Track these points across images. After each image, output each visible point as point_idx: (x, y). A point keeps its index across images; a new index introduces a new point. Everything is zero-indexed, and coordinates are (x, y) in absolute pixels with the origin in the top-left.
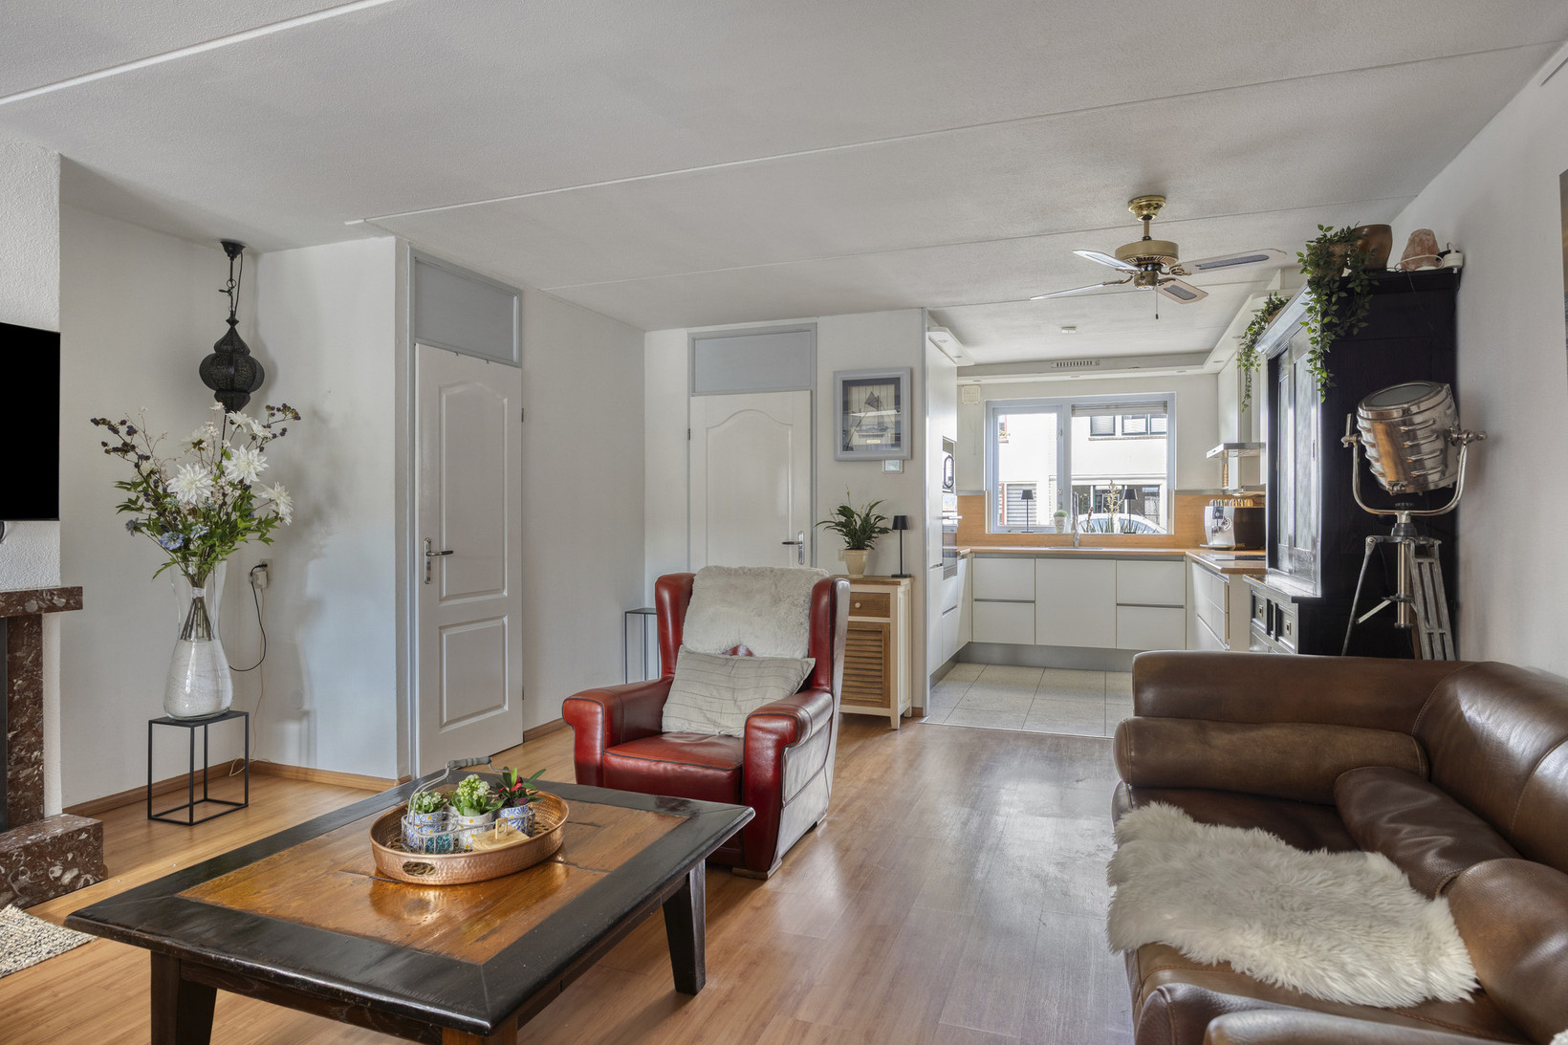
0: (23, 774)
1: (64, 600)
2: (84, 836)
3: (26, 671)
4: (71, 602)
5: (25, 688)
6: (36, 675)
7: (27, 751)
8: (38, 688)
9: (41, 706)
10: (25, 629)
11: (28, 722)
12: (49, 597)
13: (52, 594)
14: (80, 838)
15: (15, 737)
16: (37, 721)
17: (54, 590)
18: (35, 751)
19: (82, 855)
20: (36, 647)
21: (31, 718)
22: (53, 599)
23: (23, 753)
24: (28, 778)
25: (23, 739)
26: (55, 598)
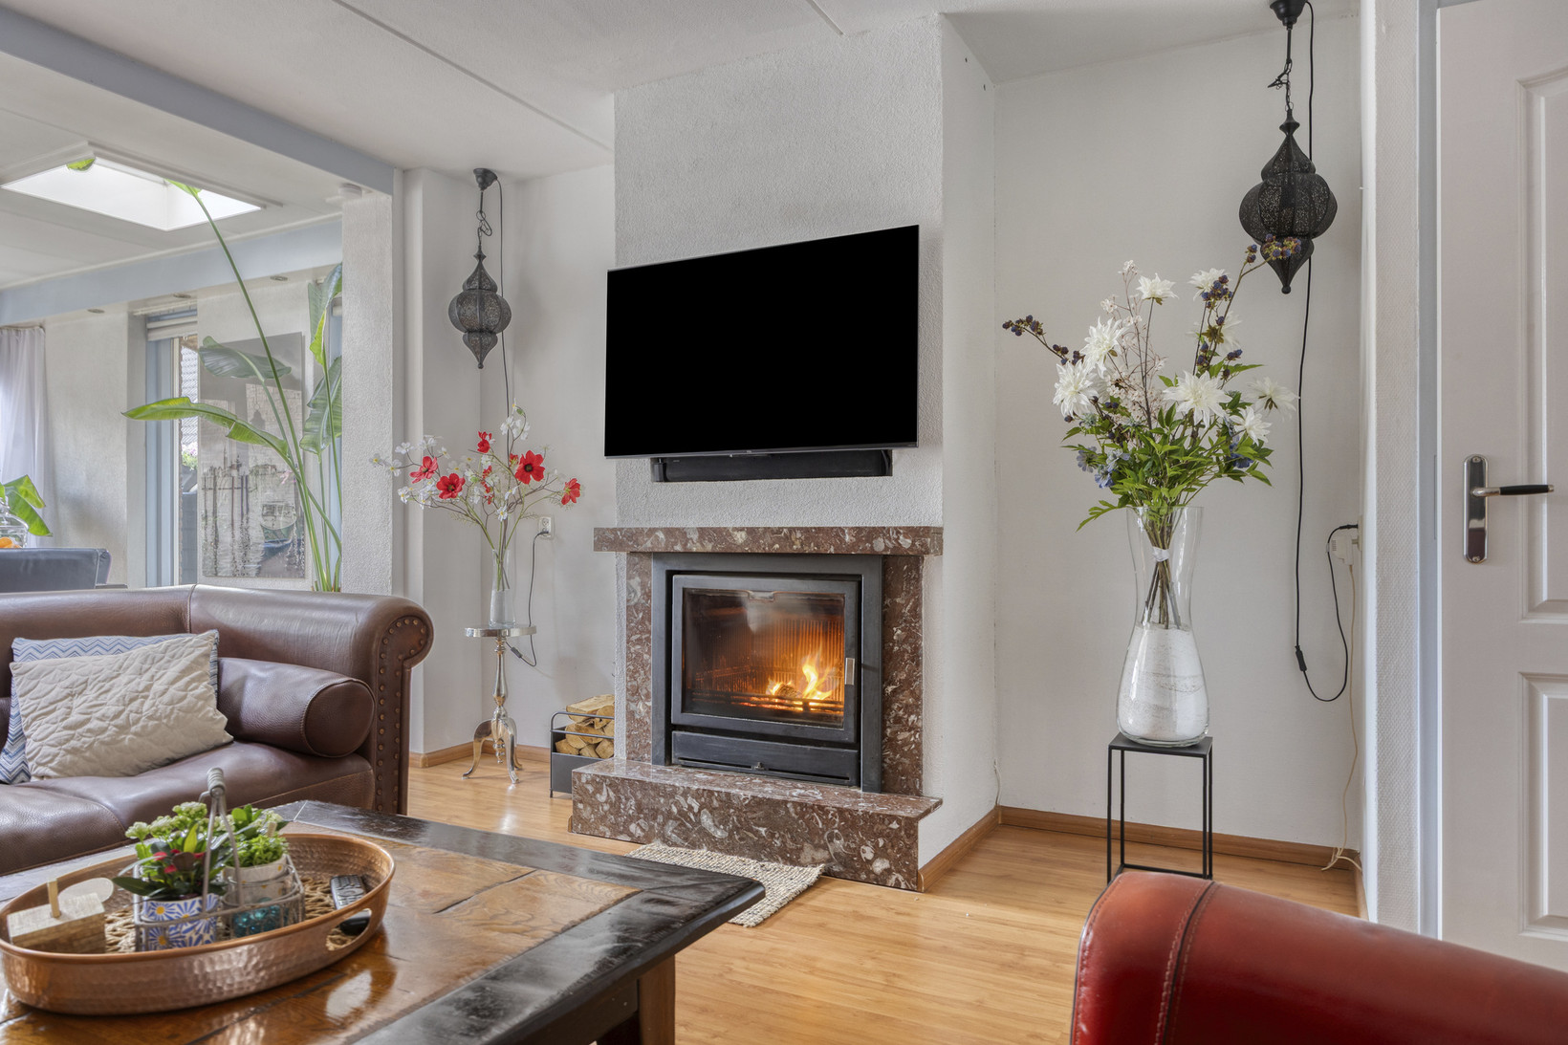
0: (902, 736)
1: (909, 541)
2: (895, 825)
3: (905, 621)
4: (917, 543)
5: (904, 640)
6: (914, 628)
7: (905, 712)
8: (915, 644)
9: (919, 664)
10: (904, 573)
11: (906, 679)
12: (896, 537)
13: (898, 533)
14: (891, 826)
15: (894, 691)
16: (915, 681)
17: (900, 528)
18: (912, 713)
19: (893, 847)
20: (914, 595)
21: (909, 675)
22: (898, 538)
23: (901, 713)
24: (906, 742)
25: (901, 697)
26: (901, 537)
